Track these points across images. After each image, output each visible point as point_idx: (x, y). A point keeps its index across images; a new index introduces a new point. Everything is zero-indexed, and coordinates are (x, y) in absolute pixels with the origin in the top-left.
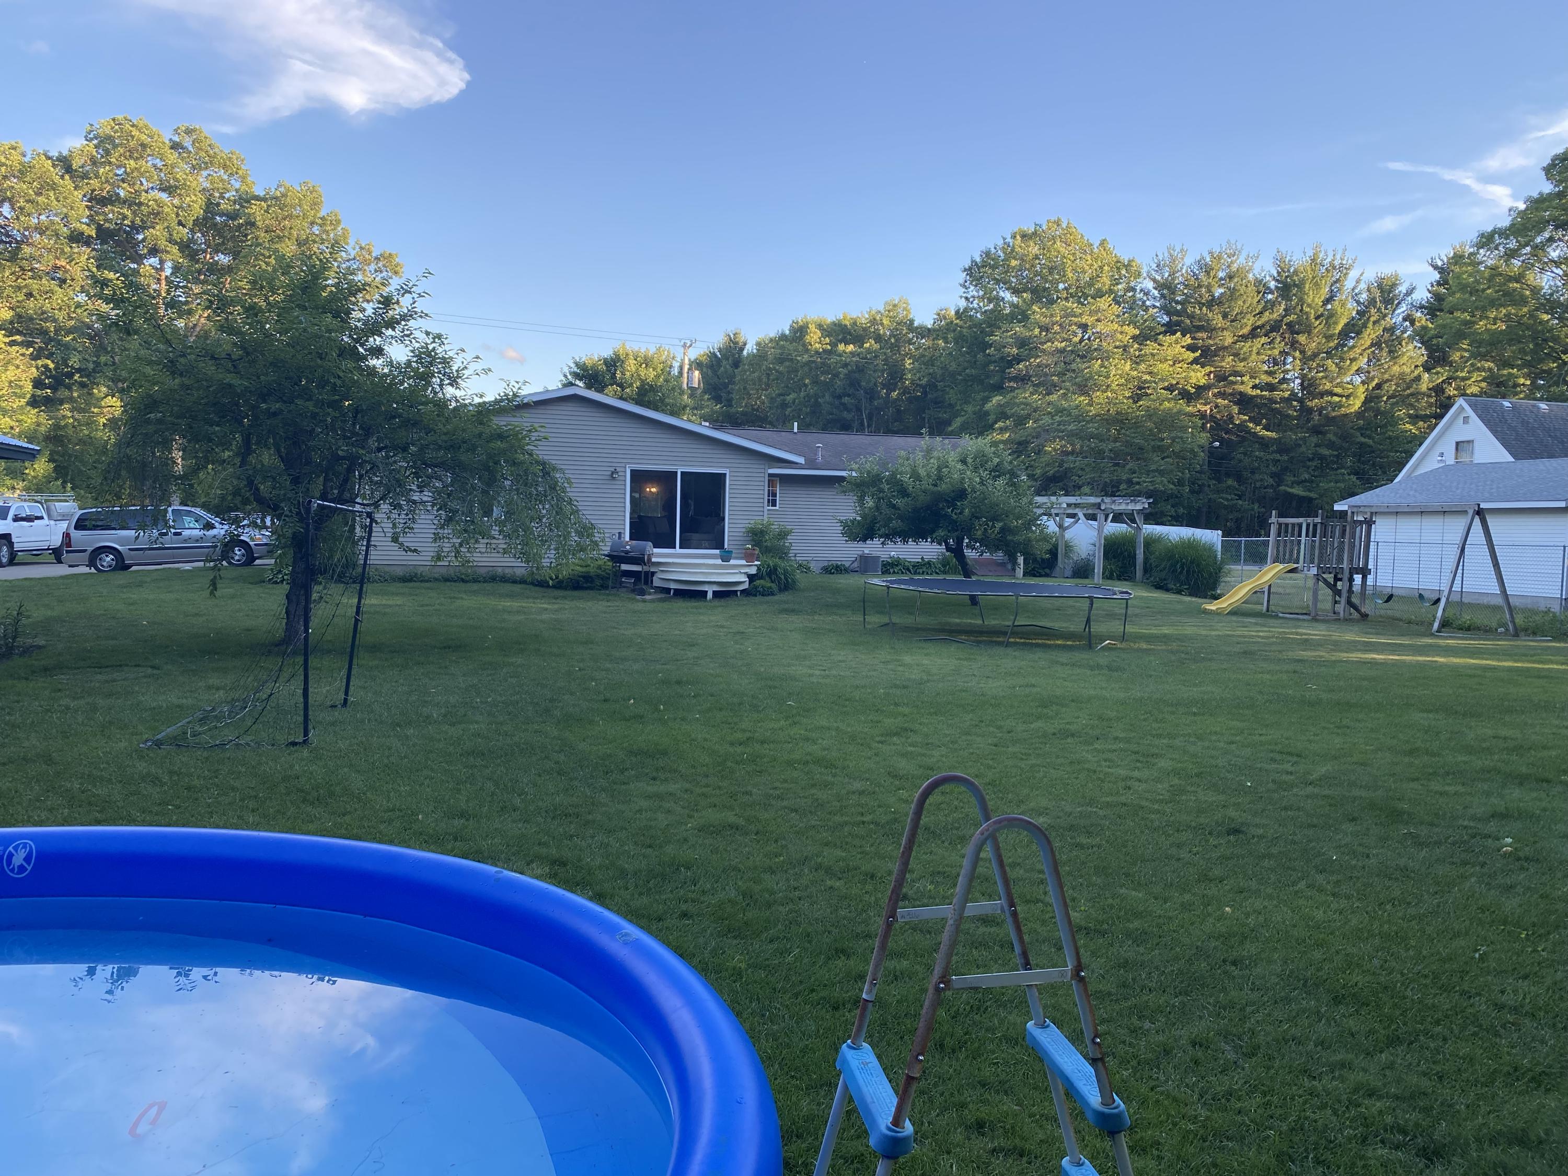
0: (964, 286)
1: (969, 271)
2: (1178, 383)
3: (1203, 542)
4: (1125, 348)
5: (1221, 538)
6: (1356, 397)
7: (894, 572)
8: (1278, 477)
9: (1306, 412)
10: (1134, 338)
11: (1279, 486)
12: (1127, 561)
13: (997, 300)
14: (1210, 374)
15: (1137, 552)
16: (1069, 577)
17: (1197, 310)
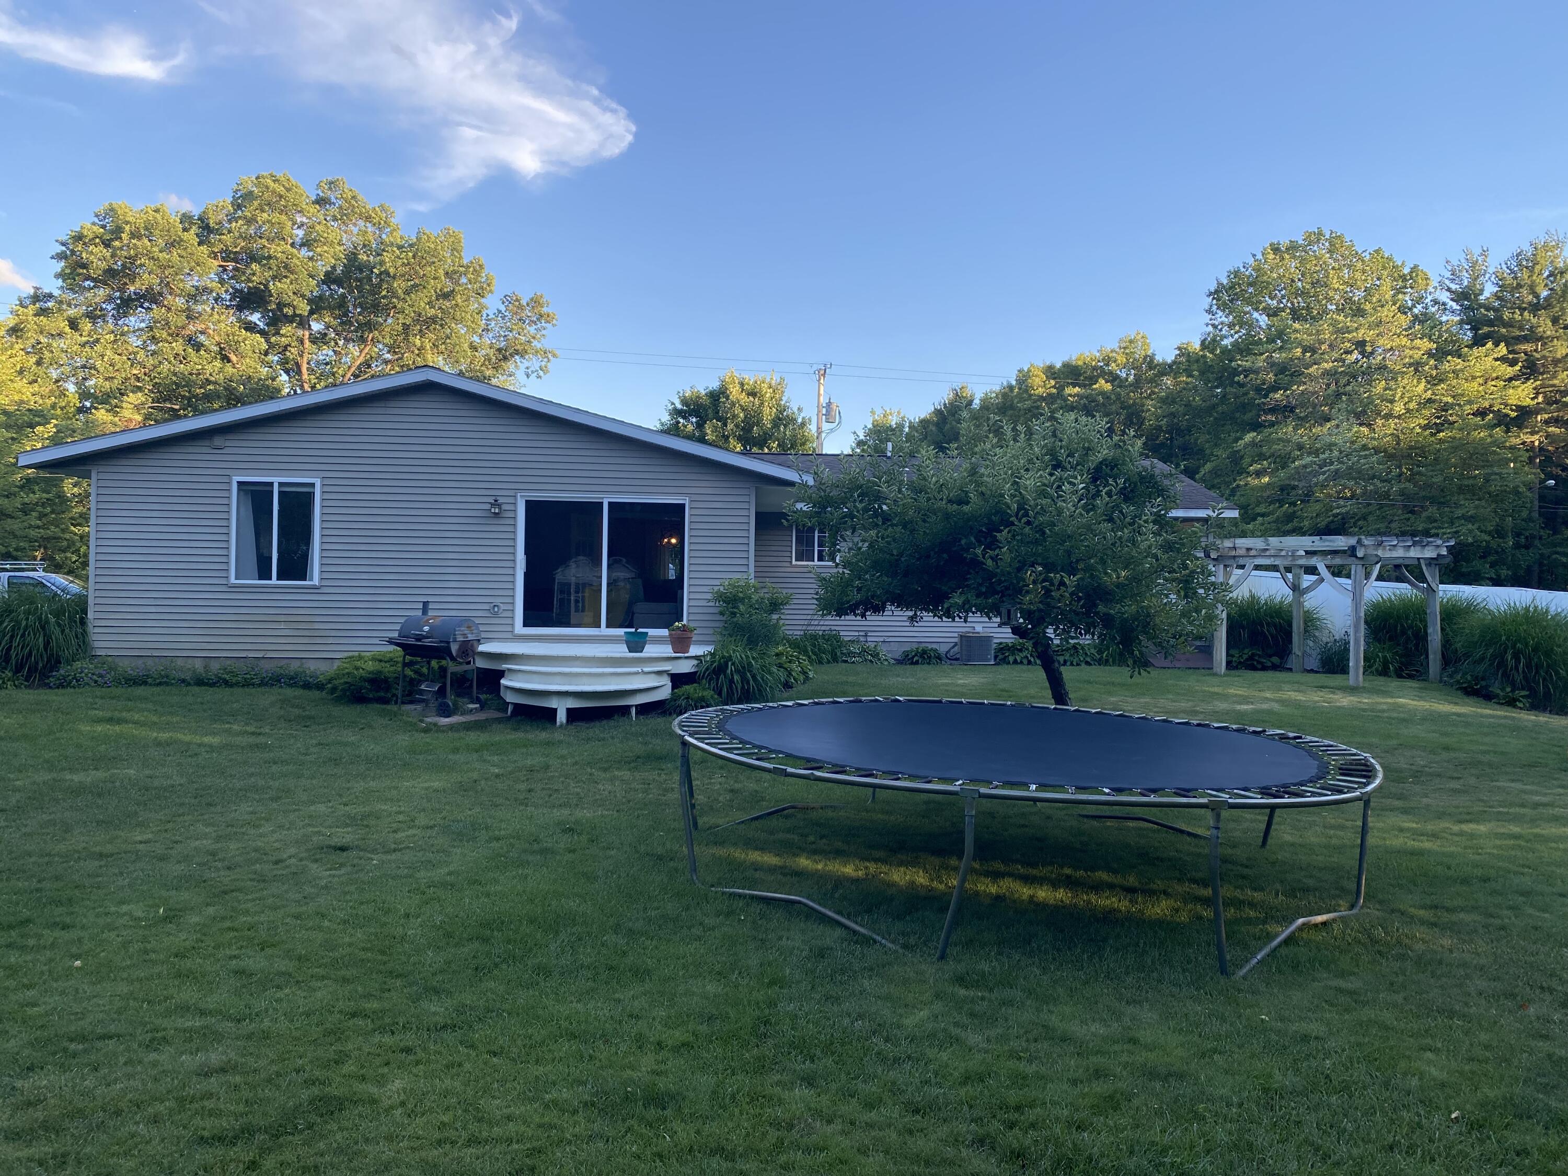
0: (1209, 311)
1: (1215, 294)
2: (1491, 406)
3: (1552, 611)
4: (1417, 364)
7: (1015, 662)
10: (1430, 354)
12: (1411, 646)
13: (1250, 325)
14: (1537, 394)
15: (1430, 631)
16: (1312, 671)
17: (1517, 317)
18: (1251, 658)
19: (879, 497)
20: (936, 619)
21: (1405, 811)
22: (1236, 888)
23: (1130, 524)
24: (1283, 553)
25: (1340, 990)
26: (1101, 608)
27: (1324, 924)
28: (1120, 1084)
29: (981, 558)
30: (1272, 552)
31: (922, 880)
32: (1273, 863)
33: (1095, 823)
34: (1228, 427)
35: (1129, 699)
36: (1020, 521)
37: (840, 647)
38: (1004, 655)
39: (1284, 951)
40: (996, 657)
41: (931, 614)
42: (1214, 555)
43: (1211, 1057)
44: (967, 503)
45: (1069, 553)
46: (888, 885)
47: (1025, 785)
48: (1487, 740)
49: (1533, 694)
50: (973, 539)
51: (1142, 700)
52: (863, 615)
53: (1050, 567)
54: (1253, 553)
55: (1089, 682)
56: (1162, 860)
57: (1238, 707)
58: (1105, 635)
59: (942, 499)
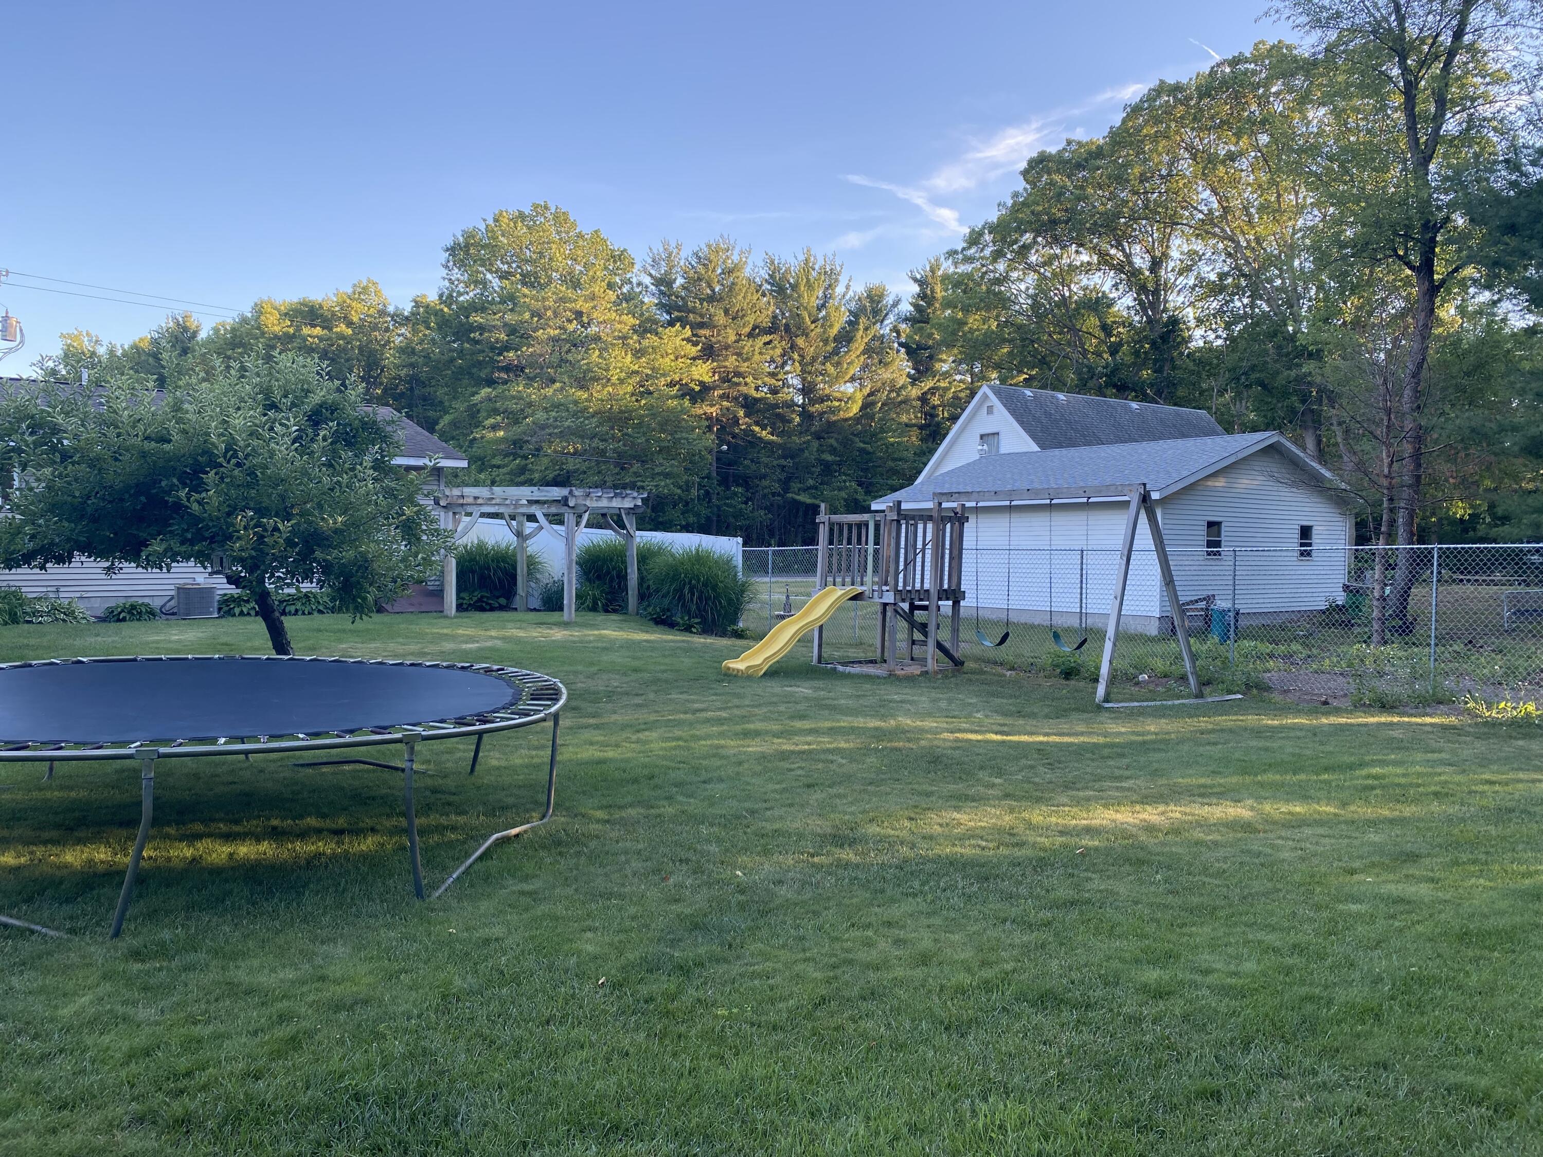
0: (447, 267)
1: (452, 250)
2: (680, 380)
3: (717, 554)
4: (624, 338)
5: (741, 548)
6: (854, 402)
7: (242, 613)
8: (786, 485)
9: (806, 415)
10: (633, 328)
11: (786, 493)
12: (615, 584)
13: (484, 283)
14: (714, 373)
15: (629, 571)
16: (535, 610)
17: (698, 305)
18: (480, 600)
19: (56, 430)
20: (140, 570)
21: (597, 727)
22: (442, 815)
23: (350, 469)
24: (508, 502)
25: (522, 893)
26: (318, 554)
27: (517, 836)
28: (304, 1024)
29: (185, 501)
30: (498, 501)
31: (102, 856)
32: (479, 788)
33: (310, 771)
34: (466, 382)
35: (360, 645)
36: (228, 462)
37: (21, 605)
38: (227, 608)
39: (479, 866)
40: (220, 609)
41: (133, 565)
42: (442, 503)
43: (398, 977)
44: (169, 441)
45: (283, 498)
46: (59, 868)
47: (214, 741)
48: (667, 661)
49: (704, 621)
50: (175, 481)
51: (373, 645)
52: (43, 567)
53: (261, 512)
54: (480, 501)
55: (319, 630)
56: (374, 799)
57: (464, 646)
58: (324, 582)
59: (137, 435)
